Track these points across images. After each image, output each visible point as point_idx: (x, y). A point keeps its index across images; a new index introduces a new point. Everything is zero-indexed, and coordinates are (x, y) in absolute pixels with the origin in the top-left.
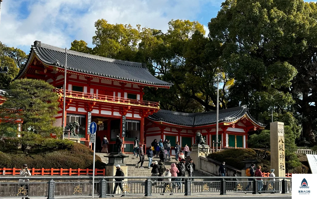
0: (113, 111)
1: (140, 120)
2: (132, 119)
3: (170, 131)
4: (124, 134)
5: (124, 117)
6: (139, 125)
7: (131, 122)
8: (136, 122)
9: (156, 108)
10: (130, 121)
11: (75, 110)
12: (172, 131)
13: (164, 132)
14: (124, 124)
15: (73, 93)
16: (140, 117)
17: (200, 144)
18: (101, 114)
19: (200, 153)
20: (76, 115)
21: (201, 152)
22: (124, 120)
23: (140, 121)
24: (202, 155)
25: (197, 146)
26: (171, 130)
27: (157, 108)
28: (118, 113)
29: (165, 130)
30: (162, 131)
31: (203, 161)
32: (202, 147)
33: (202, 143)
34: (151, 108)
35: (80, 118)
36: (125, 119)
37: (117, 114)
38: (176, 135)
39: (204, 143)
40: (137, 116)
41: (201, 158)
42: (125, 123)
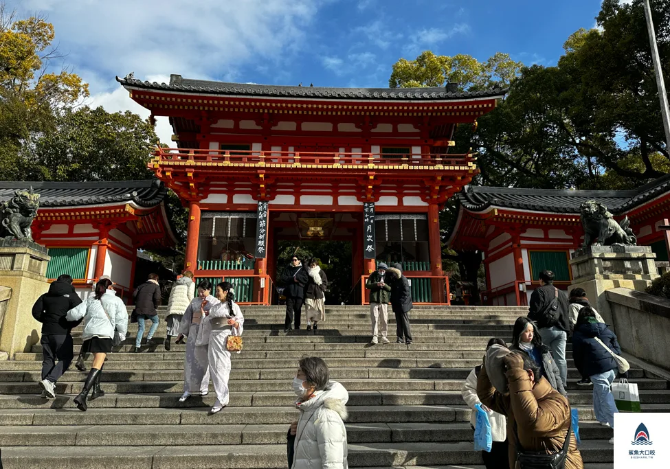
0: (335, 196)
1: (426, 210)
2: (400, 210)
3: (543, 236)
4: (370, 250)
5: (368, 207)
6: (424, 226)
7: (399, 220)
8: (415, 218)
9: (462, 168)
10: (396, 217)
11: (225, 201)
12: (550, 237)
13: (523, 242)
14: (369, 223)
15: (197, 155)
16: (425, 204)
17: (606, 244)
18: (301, 204)
19: (606, 277)
20: (230, 212)
21: (612, 275)
22: (369, 213)
23: (425, 214)
24: (617, 284)
25: (589, 250)
26: (546, 234)
27: (466, 168)
28: (354, 198)
29: (523, 235)
30: (516, 239)
31: (624, 310)
32: (613, 255)
33: (613, 240)
34: (444, 170)
35: (241, 220)
36: (372, 210)
37: (348, 201)
38: (568, 248)
39: (624, 240)
40: (411, 201)
41: (611, 303)
42: (372, 221)
